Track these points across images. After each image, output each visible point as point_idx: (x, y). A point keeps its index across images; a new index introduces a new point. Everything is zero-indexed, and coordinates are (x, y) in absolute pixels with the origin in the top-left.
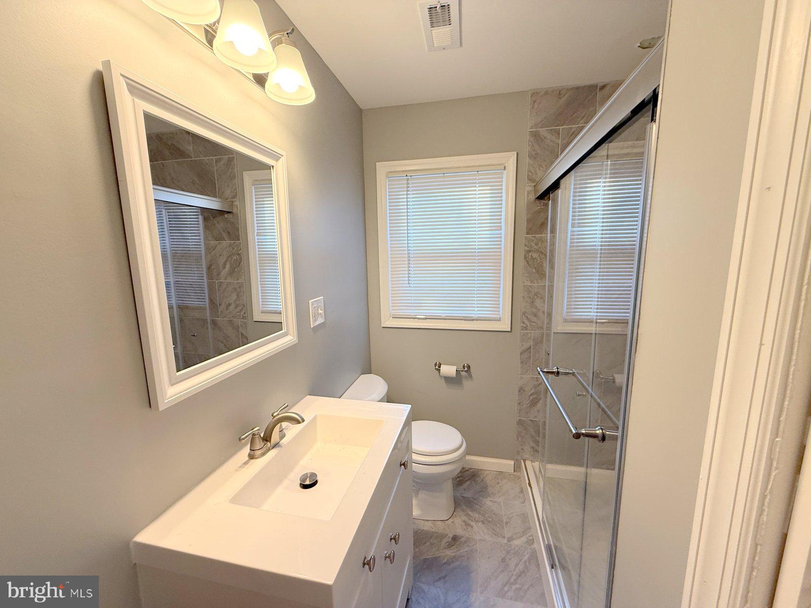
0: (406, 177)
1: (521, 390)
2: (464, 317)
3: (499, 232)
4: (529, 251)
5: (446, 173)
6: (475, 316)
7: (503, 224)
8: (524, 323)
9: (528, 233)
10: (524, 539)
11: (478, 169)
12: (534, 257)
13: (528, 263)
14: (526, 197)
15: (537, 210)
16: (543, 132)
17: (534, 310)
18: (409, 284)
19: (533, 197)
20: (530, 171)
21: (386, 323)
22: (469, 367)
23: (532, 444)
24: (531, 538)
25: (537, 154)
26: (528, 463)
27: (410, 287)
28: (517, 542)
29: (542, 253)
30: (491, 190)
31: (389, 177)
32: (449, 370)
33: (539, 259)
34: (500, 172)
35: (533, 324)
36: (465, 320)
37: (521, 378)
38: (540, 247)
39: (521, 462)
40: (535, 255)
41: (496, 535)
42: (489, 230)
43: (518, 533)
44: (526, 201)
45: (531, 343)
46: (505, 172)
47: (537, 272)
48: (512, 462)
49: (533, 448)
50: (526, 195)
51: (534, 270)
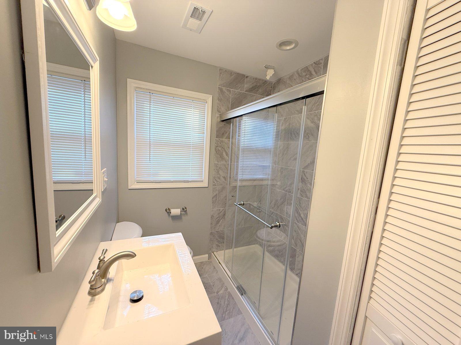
0: (149, 94)
1: (212, 217)
2: (184, 180)
3: (203, 135)
4: (217, 146)
5: (175, 97)
6: (190, 180)
7: (205, 131)
8: (214, 182)
9: (216, 137)
10: (223, 289)
11: (193, 99)
12: (219, 149)
13: (216, 152)
14: (216, 119)
15: (221, 127)
16: (224, 89)
17: (219, 176)
18: (150, 161)
19: (219, 120)
20: (218, 107)
21: (132, 186)
22: (186, 208)
23: (217, 243)
24: (226, 287)
25: (221, 99)
26: (215, 253)
27: (150, 162)
28: (221, 292)
29: (222, 147)
30: (199, 112)
31: (136, 91)
32: (176, 212)
33: (221, 151)
34: (204, 104)
35: (218, 183)
36: (184, 182)
37: (212, 210)
38: (222, 145)
39: (211, 254)
40: (220, 149)
41: (210, 293)
42: (199, 133)
43: (220, 288)
44: (216, 121)
45: (217, 192)
46: (206, 104)
47: (221, 157)
48: (207, 255)
49: (217, 245)
50: (216, 118)
51: (219, 156)
